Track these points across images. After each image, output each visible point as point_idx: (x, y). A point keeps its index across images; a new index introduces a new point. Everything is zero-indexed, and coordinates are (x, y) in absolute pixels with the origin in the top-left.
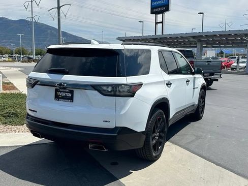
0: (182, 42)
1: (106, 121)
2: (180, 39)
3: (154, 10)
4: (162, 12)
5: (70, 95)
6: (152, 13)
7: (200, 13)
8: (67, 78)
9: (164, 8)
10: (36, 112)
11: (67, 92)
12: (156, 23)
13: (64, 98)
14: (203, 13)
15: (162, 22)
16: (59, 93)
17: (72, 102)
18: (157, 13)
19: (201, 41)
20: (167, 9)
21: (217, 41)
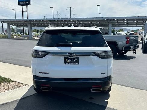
0: (43, 23)
1: (103, 74)
2: (42, 22)
3: (21, 3)
4: (26, 5)
5: (76, 60)
6: (19, 4)
7: (51, 7)
8: (74, 49)
9: (27, 2)
10: (48, 73)
11: (74, 58)
12: (23, 11)
13: (71, 62)
14: (53, 8)
15: (27, 11)
16: (67, 60)
17: (78, 64)
18: (23, 5)
19: (54, 23)
20: (29, 3)
21: (62, 23)
